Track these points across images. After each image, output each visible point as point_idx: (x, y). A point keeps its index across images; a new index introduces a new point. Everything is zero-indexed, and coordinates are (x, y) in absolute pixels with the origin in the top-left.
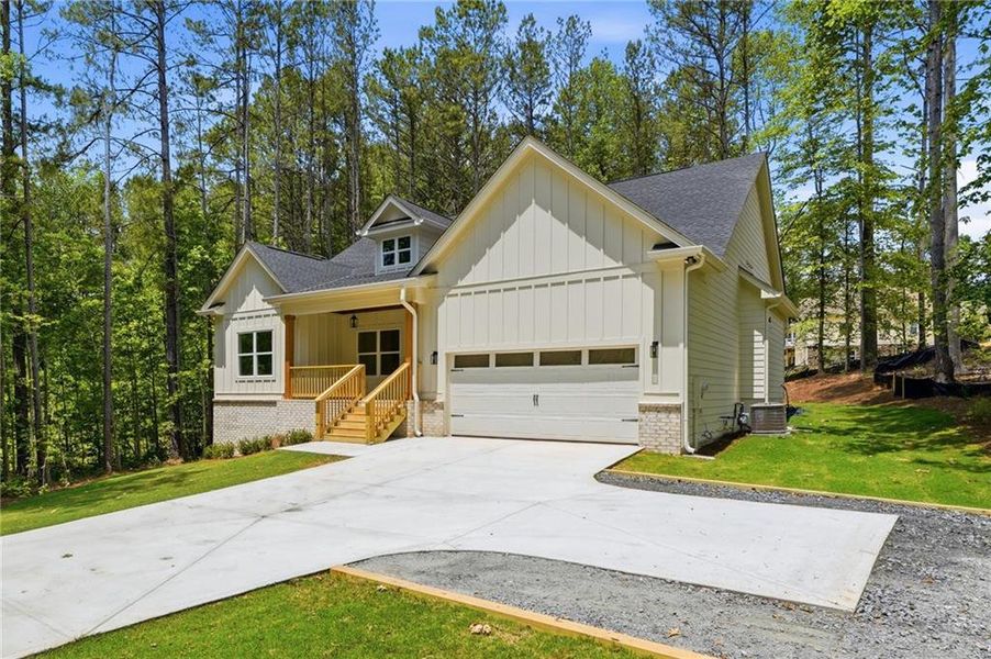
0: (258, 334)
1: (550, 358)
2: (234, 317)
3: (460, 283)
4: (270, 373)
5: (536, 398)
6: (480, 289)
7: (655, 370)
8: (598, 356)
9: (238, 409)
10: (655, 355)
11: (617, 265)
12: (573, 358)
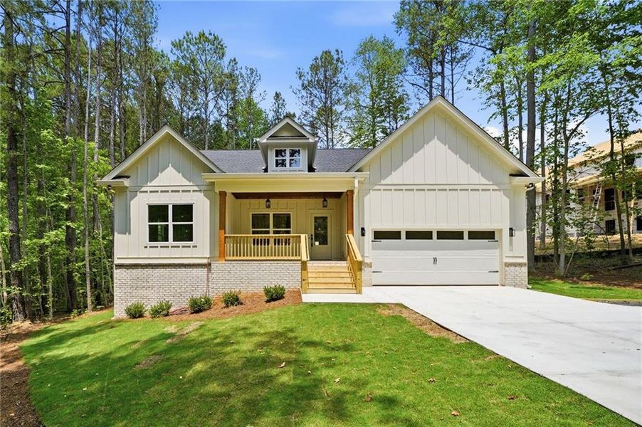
0: (174, 207)
1: (443, 235)
2: (143, 189)
3: (383, 182)
4: (191, 239)
5: (435, 260)
6: (399, 187)
7: (511, 244)
8: (474, 235)
9: (150, 271)
10: (511, 235)
11: (488, 183)
12: (458, 235)
